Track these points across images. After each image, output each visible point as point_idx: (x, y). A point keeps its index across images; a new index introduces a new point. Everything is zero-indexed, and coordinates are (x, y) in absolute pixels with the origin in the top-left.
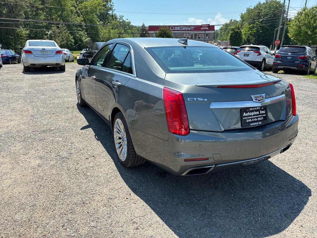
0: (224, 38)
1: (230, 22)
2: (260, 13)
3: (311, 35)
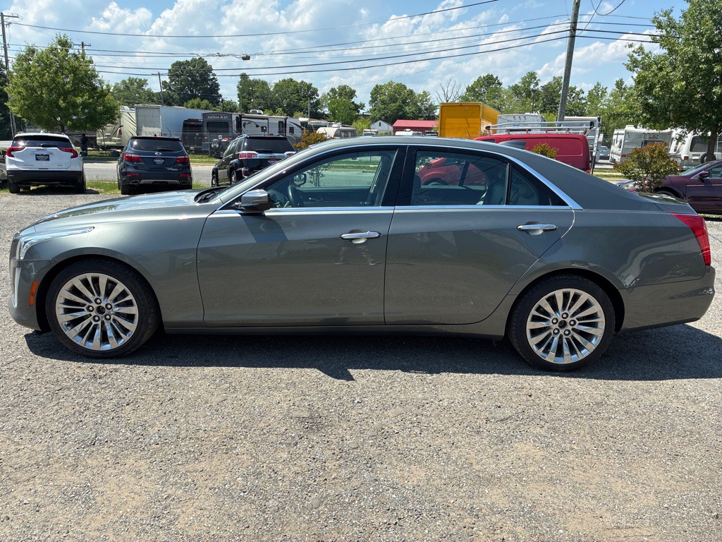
3: (66, 109)
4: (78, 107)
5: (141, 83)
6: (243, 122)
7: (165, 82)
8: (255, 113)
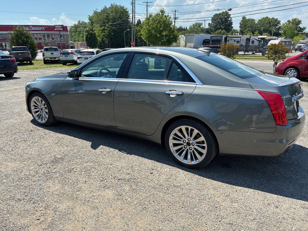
0: (77, 39)
1: (78, 23)
2: (108, 16)
3: (160, 37)
4: (164, 36)
5: (200, 25)
6: (228, 39)
7: (210, 23)
8: (235, 35)
